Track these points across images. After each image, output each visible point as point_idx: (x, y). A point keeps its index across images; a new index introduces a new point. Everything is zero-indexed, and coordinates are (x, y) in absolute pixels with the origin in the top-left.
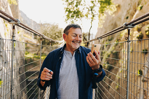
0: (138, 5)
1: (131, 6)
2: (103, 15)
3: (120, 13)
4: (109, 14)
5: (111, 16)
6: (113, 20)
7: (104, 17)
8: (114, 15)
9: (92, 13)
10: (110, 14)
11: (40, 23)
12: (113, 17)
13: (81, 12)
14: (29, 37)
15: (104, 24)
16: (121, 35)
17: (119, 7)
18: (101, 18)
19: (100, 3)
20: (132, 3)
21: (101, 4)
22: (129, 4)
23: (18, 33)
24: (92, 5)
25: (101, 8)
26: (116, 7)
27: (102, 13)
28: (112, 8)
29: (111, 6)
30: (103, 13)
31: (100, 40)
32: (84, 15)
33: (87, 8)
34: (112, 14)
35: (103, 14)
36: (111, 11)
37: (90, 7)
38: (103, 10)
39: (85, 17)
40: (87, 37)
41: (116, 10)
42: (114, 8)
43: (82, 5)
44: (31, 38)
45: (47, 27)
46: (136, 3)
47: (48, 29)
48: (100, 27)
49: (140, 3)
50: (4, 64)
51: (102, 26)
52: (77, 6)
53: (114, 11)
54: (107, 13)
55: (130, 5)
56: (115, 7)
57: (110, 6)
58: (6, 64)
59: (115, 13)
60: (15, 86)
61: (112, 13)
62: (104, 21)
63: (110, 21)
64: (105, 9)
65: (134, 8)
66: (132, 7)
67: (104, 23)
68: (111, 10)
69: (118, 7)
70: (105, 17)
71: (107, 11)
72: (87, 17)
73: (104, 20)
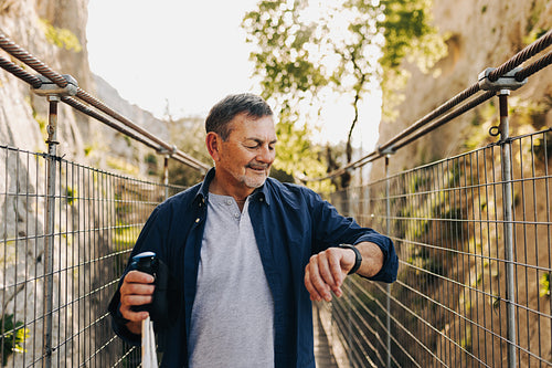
0: (529, 28)
1: (501, 35)
2: (398, 73)
3: (460, 63)
4: (418, 69)
5: (427, 75)
6: (434, 91)
7: (400, 80)
8: (437, 73)
9: (356, 67)
10: (424, 70)
11: (167, 119)
12: (436, 80)
13: (316, 66)
14: (129, 167)
15: (401, 108)
16: (471, 143)
17: (454, 41)
18: (390, 85)
19: (383, 29)
20: (506, 24)
21: (386, 35)
22: (494, 30)
23: (87, 152)
24: (354, 39)
25: (388, 47)
26: (446, 42)
27: (394, 65)
28: (431, 46)
29: (426, 37)
30: (398, 64)
31: (389, 156)
32: (327, 77)
33: (337, 52)
34: (431, 69)
35: (399, 68)
36: (427, 59)
37: (348, 47)
38: (395, 56)
39: (332, 84)
40: (342, 161)
41: (444, 51)
42: (437, 46)
43: (315, 41)
44: (136, 171)
45: (191, 129)
46: (519, 24)
47: (195, 135)
48: (387, 120)
49: (537, 20)
50: (31, 263)
51: (396, 113)
52: (297, 45)
53: (438, 57)
54: (413, 68)
55: (498, 32)
56: (441, 42)
57: (421, 41)
58: (39, 264)
59: (441, 63)
60: (76, 350)
61: (431, 64)
62: (402, 98)
63: (426, 98)
64: (405, 49)
65: (513, 44)
66: (505, 39)
67: (403, 103)
68: (427, 52)
69: (452, 44)
70: (406, 81)
71: (411, 59)
72: (339, 84)
73: (402, 93)
